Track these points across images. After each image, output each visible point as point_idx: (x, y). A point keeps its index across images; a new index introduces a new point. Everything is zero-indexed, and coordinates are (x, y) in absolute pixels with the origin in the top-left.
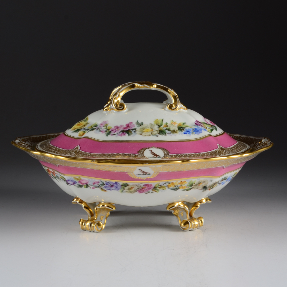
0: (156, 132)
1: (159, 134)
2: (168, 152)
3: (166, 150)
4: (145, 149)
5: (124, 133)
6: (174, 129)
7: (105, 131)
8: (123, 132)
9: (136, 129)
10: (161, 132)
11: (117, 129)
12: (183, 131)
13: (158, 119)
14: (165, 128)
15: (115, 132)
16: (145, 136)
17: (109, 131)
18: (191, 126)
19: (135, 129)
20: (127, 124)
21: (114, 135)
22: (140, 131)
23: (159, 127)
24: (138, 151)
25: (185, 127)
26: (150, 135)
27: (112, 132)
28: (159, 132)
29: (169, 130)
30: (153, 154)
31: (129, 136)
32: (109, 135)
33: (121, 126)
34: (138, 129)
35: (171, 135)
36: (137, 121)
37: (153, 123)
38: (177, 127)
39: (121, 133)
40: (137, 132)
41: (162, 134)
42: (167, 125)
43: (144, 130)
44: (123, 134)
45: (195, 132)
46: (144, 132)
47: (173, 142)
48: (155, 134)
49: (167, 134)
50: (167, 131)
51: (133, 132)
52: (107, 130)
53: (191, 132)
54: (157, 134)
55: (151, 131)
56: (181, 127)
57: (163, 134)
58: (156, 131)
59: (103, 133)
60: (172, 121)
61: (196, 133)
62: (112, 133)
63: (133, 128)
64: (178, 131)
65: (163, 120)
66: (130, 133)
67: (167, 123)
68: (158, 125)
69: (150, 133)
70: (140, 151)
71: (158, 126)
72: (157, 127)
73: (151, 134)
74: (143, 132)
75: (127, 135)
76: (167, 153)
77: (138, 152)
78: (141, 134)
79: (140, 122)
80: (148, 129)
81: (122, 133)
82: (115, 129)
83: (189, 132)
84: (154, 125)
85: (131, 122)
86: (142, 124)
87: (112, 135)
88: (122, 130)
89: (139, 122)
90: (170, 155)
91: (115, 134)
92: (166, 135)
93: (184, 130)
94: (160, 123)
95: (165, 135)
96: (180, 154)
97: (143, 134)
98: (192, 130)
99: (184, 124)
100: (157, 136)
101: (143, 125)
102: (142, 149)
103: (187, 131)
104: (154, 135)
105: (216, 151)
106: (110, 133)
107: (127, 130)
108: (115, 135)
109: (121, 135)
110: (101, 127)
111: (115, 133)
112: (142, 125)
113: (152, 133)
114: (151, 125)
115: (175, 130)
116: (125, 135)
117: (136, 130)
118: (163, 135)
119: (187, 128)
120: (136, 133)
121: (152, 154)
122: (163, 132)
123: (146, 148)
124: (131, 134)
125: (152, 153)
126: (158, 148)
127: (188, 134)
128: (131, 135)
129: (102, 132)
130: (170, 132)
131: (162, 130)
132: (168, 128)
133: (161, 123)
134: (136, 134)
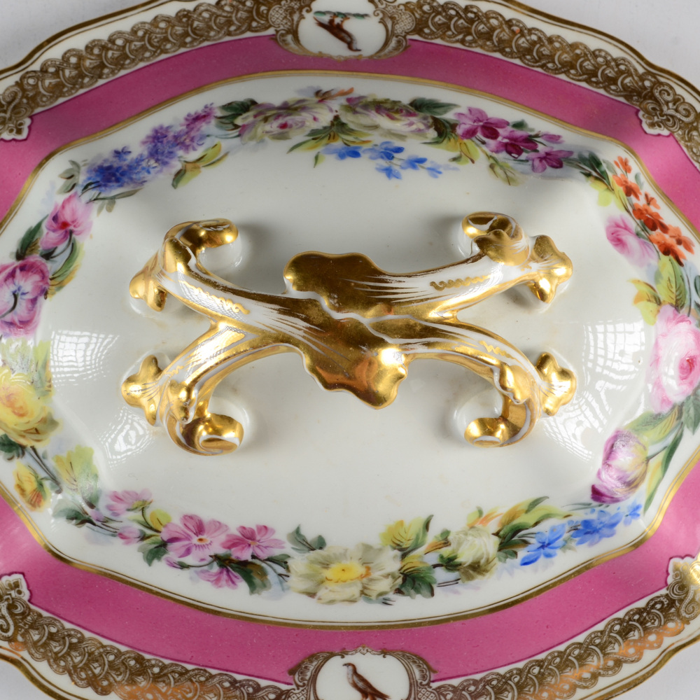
0: (385, 585)
1: (399, 591)
2: (430, 669)
3: (421, 659)
4: (327, 659)
5: (228, 571)
6: (479, 554)
7: (138, 534)
8: (224, 562)
9: (290, 563)
10: (412, 581)
11: (195, 540)
12: (522, 553)
13: (401, 523)
14: (433, 559)
15: (188, 552)
16: (332, 602)
17: (158, 538)
18: (566, 511)
19: (282, 561)
20: (244, 528)
21: (183, 566)
22: (308, 577)
23: (404, 556)
24: (291, 666)
25: (536, 524)
26: (352, 601)
27: (171, 546)
28: (400, 581)
29: (450, 564)
30: (360, 684)
31: (255, 596)
32: (159, 559)
33: (218, 526)
34: (299, 562)
35: (456, 592)
36: (298, 531)
37: (375, 541)
38: (497, 534)
39: (216, 568)
40: (294, 581)
41: (412, 592)
42: (446, 539)
43: (327, 573)
44: (224, 576)
45: (577, 539)
46: (327, 584)
47: (458, 624)
48: (381, 594)
49: (437, 590)
50: (441, 575)
51: (272, 577)
52: (149, 532)
53: (560, 542)
54: (391, 596)
55: (362, 577)
56: (517, 530)
57: (418, 591)
58: (387, 576)
59: (127, 543)
60: (477, 515)
61: (581, 542)
62: (173, 553)
63: (276, 552)
64: (496, 560)
65: (427, 526)
66: (257, 580)
67: (446, 534)
68: (401, 550)
69: (355, 590)
70: (299, 666)
71: (399, 553)
72: (395, 557)
73: (362, 593)
74: (322, 582)
75: (243, 586)
76: (424, 677)
77: (292, 672)
78: (312, 595)
79: (310, 534)
80: (346, 563)
81: (221, 573)
82: (188, 538)
83: (549, 544)
84: (380, 550)
85: (265, 527)
86: (321, 543)
87: (172, 565)
88: (221, 551)
89: (304, 532)
90: (435, 685)
91: (188, 567)
92: (432, 594)
93: (526, 543)
94: (414, 537)
95: (429, 594)
96: (478, 677)
97: (322, 593)
98: (567, 528)
99: (535, 503)
100: (386, 602)
101: (325, 549)
102: (312, 657)
103: (543, 546)
104: (374, 597)
105: (653, 607)
106: (165, 552)
107: (245, 563)
108: (186, 572)
109: (217, 582)
110: (117, 515)
111: (188, 560)
112: (321, 548)
113: (365, 588)
114: (367, 548)
115: (483, 561)
116: (233, 582)
117: (287, 568)
118: (419, 597)
119: (545, 527)
120: (285, 584)
121: (355, 686)
122: (422, 579)
123: (332, 655)
124: (265, 586)
125: (356, 679)
126: (384, 653)
127: (542, 560)
128: (265, 593)
129: (122, 536)
130: (452, 575)
131: (418, 570)
132: (446, 552)
133: (417, 538)
134: (289, 588)
